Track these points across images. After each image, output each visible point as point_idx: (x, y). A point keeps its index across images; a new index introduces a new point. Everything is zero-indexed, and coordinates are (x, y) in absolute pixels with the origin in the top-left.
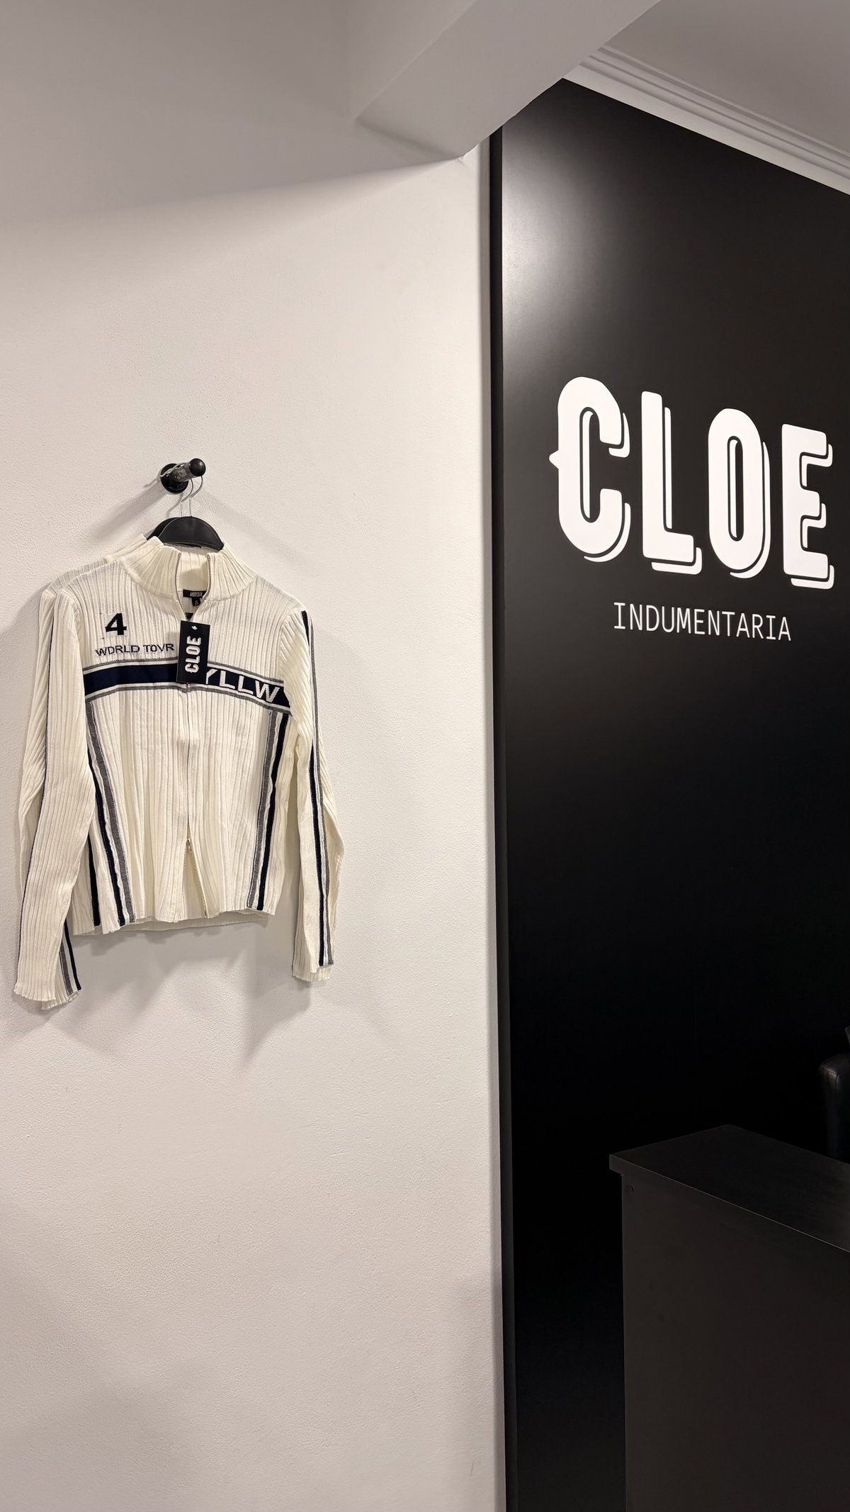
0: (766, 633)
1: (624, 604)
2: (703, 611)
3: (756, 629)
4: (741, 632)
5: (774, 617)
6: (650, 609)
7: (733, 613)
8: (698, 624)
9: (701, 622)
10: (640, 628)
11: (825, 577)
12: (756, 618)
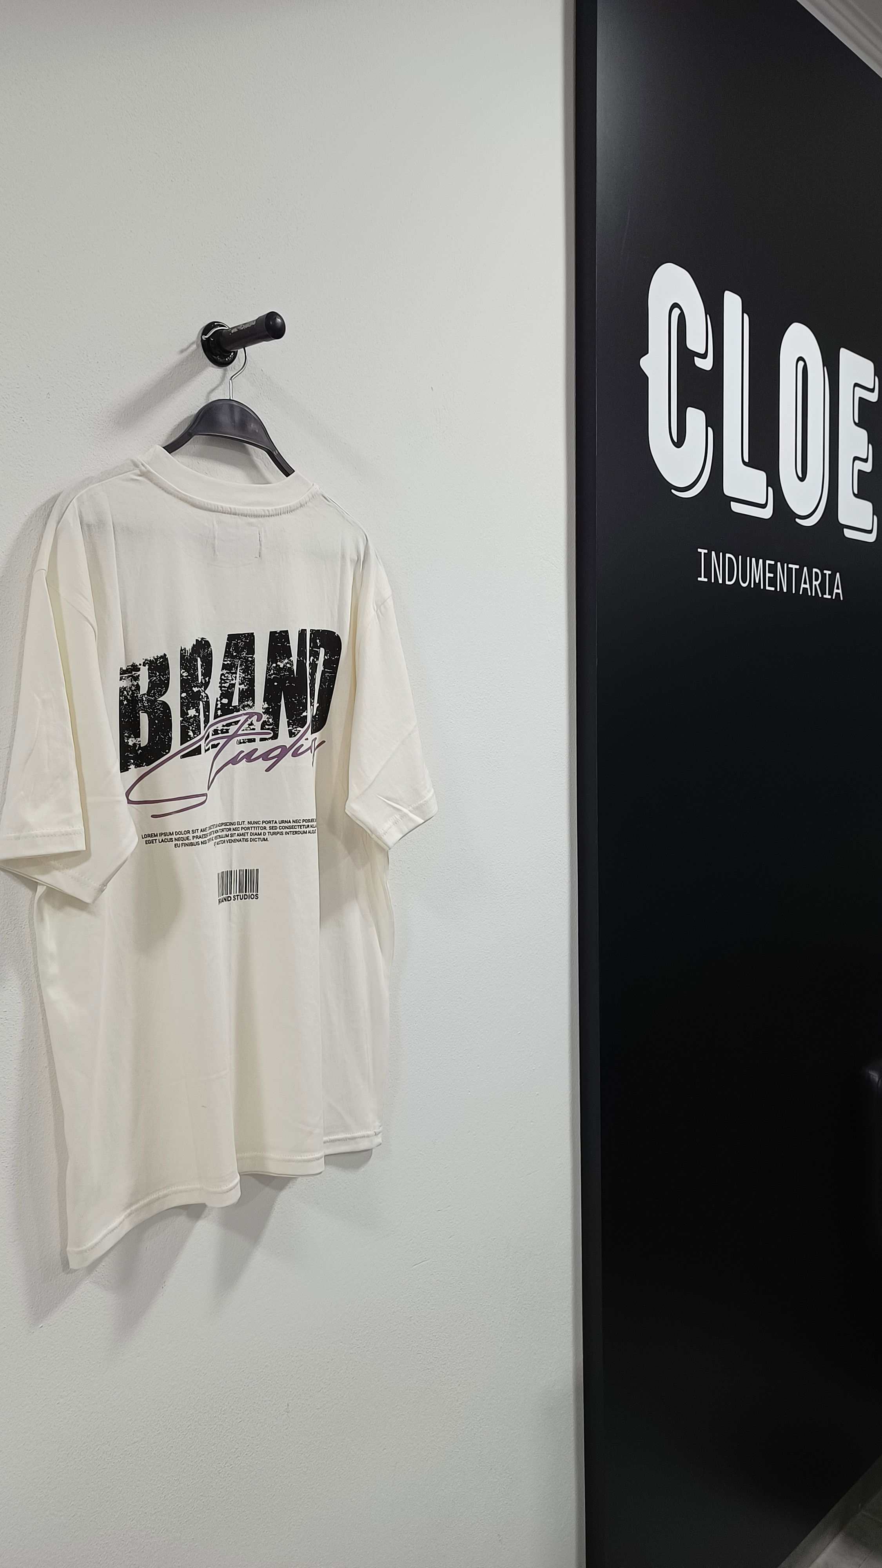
0: (824, 593)
1: (706, 551)
2: (773, 563)
3: (815, 585)
4: (803, 588)
5: (830, 572)
6: (729, 558)
7: (797, 567)
8: (769, 577)
9: (772, 575)
10: (720, 582)
11: (870, 529)
12: (816, 573)
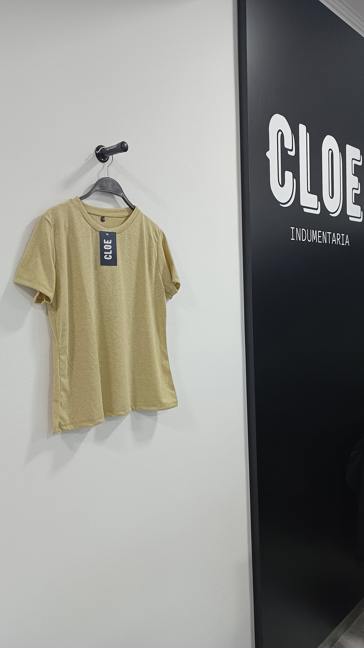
0: (341, 243)
1: (294, 228)
2: (321, 232)
3: (338, 240)
4: (333, 241)
5: (344, 235)
6: (303, 230)
7: (331, 233)
8: (319, 238)
10: (300, 240)
11: (360, 217)
12: (338, 235)
